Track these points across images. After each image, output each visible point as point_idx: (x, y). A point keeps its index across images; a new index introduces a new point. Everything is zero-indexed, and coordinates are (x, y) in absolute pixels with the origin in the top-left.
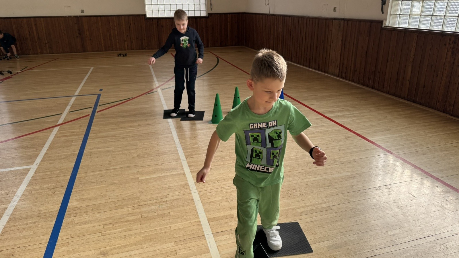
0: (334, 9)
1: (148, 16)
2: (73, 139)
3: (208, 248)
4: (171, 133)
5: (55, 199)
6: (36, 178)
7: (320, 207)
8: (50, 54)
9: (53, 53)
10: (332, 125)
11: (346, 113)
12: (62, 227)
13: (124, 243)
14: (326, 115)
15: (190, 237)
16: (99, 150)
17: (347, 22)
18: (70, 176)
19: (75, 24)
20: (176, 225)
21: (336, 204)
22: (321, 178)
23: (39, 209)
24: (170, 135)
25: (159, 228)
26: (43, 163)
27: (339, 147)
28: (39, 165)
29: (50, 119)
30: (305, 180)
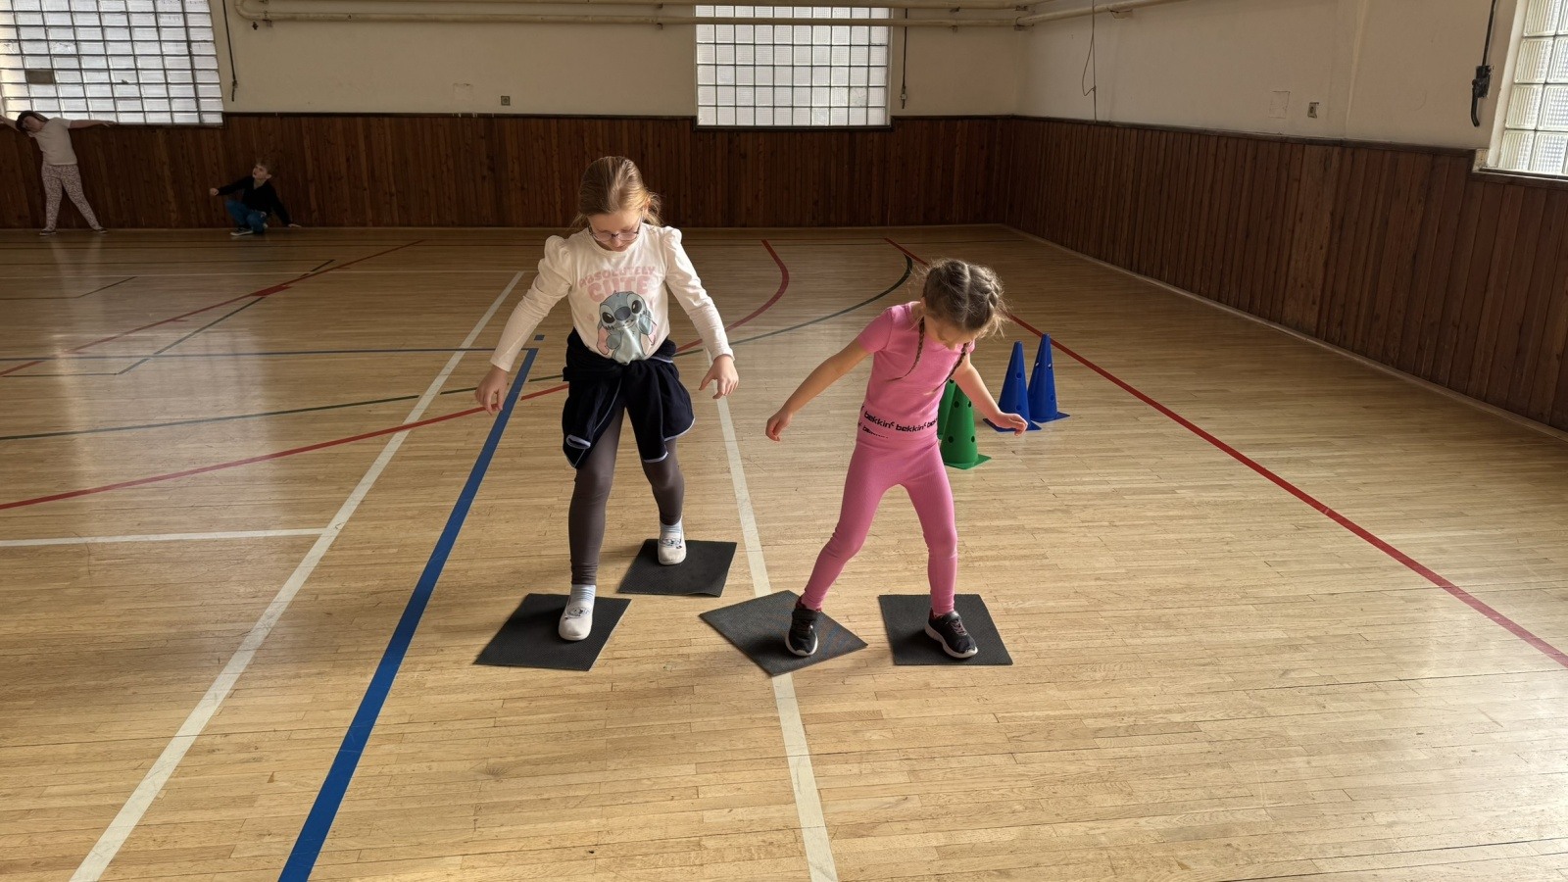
0: (1312, 110)
1: (702, 122)
2: (444, 468)
3: (792, 791)
4: (729, 472)
5: (378, 620)
6: (333, 563)
7: (1161, 721)
8: (400, 225)
9: (409, 225)
10: (1258, 486)
11: (1317, 452)
12: (390, 694)
13: (553, 752)
14: (1245, 454)
15: (744, 758)
16: (515, 501)
17: (1353, 154)
18: (425, 566)
19: (482, 138)
20: (706, 719)
21: (1219, 717)
22: (1184, 639)
23: (332, 643)
24: (726, 476)
25: (658, 723)
26: (354, 523)
27: (1267, 553)
28: (342, 531)
29: (383, 409)
30: (1129, 641)
